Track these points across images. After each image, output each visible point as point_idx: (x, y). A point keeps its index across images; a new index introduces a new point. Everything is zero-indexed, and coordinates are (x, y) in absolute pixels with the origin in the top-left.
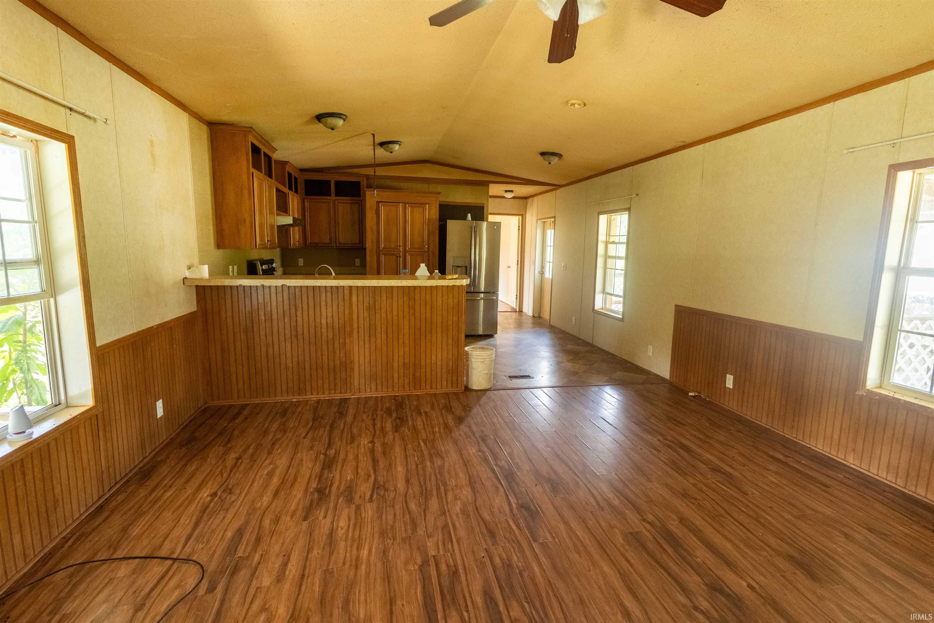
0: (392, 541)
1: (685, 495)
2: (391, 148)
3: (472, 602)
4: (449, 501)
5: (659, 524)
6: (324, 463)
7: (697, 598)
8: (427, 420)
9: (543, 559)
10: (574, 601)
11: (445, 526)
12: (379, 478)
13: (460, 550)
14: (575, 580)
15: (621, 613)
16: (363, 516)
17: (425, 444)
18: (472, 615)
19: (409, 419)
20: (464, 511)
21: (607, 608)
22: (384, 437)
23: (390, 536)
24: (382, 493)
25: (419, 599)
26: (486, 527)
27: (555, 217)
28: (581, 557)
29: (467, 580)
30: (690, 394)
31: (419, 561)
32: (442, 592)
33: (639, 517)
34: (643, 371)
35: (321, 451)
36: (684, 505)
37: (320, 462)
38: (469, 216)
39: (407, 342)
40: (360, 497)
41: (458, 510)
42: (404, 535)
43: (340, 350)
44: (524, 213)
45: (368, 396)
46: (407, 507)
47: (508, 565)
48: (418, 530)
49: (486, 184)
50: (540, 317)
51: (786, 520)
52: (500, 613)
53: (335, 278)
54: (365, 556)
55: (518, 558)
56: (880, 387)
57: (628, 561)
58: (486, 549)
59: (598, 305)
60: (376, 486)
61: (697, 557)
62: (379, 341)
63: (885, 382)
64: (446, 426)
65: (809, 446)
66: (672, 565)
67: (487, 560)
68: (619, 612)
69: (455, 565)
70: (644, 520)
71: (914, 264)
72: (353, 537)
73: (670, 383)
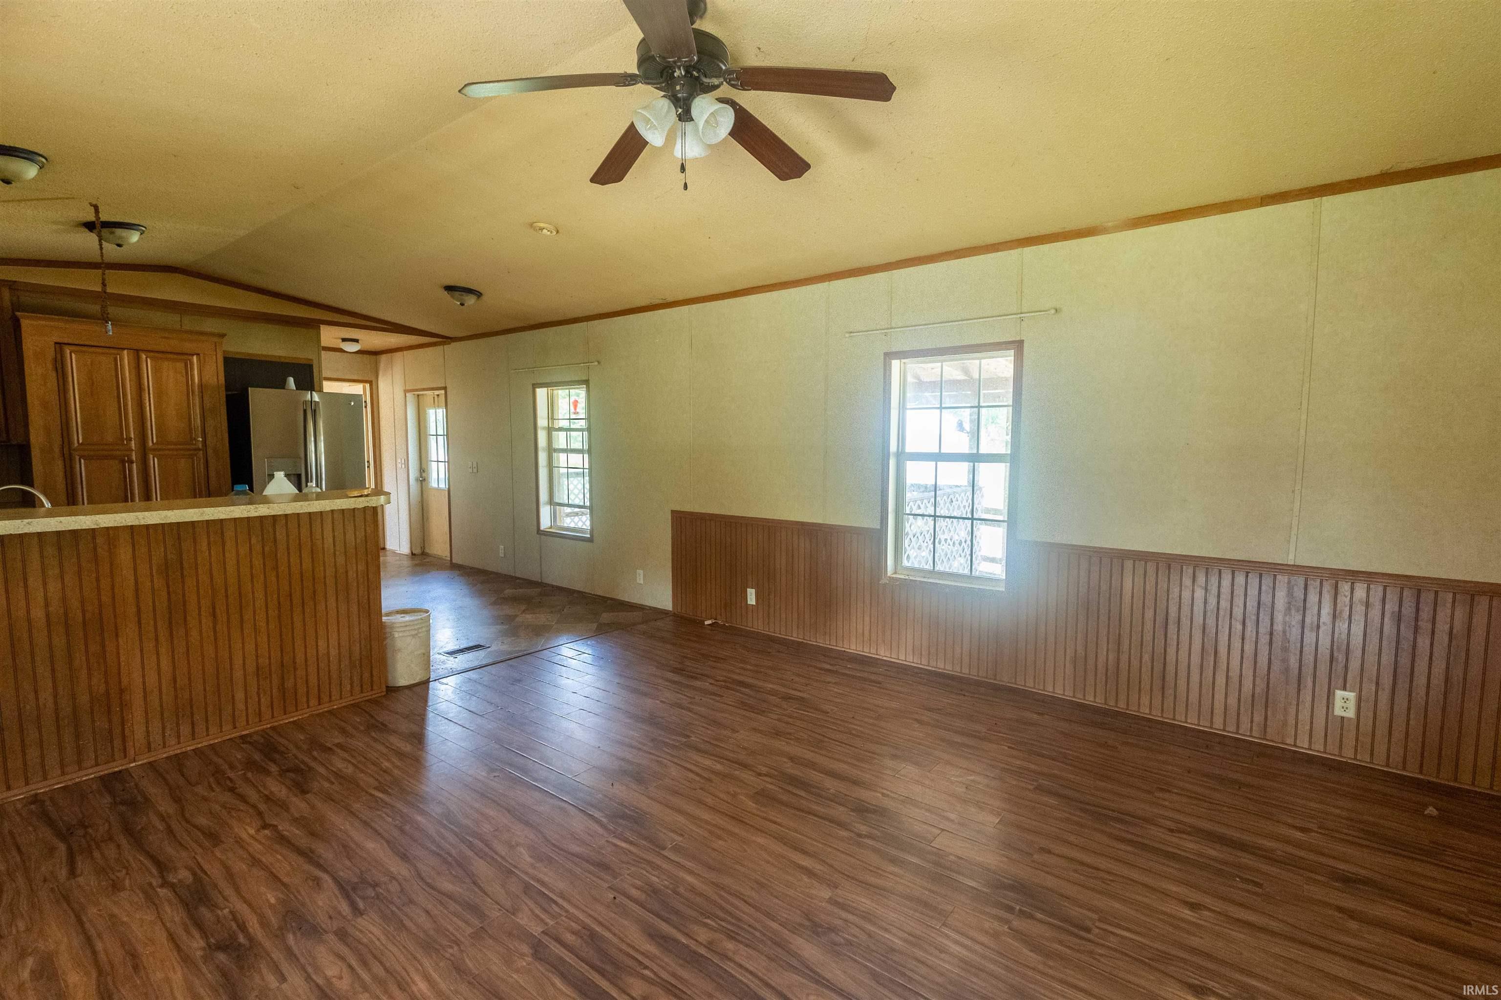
0: (456, 948)
1: (777, 734)
2: (121, 238)
3: (643, 954)
4: (503, 853)
5: (776, 773)
6: (182, 900)
7: (855, 827)
8: (353, 756)
9: (689, 864)
10: (752, 888)
11: (527, 888)
12: (341, 874)
13: (577, 907)
14: (737, 867)
15: (804, 874)
16: (365, 940)
17: (384, 792)
18: (656, 968)
19: (313, 764)
20: (539, 857)
21: (790, 878)
22: (287, 810)
23: (445, 942)
24: (370, 892)
25: (569, 993)
26: (587, 861)
27: (445, 388)
28: (726, 841)
29: (615, 935)
30: (707, 623)
31: (525, 949)
32: (593, 967)
33: (754, 774)
34: (632, 606)
35: (150, 884)
36: (784, 743)
37: (169, 901)
38: (291, 380)
39: (263, 624)
40: (330, 918)
41: (529, 859)
42: (470, 930)
43: (89, 669)
44: (373, 379)
45: (172, 753)
46: (439, 892)
47: (654, 891)
48: (487, 912)
49: (313, 325)
50: (424, 554)
51: (871, 724)
52: (687, 947)
53: (50, 514)
54: (426, 991)
55: (658, 878)
56: (895, 573)
57: (775, 823)
58: (609, 887)
59: (545, 523)
60: (346, 890)
61: (829, 789)
62: (194, 633)
63: (899, 567)
64: (401, 755)
65: (843, 649)
66: (815, 807)
67: (621, 899)
68: (802, 875)
69: (585, 927)
70: (760, 774)
71: (908, 449)
72: (375, 978)
73: (674, 615)
